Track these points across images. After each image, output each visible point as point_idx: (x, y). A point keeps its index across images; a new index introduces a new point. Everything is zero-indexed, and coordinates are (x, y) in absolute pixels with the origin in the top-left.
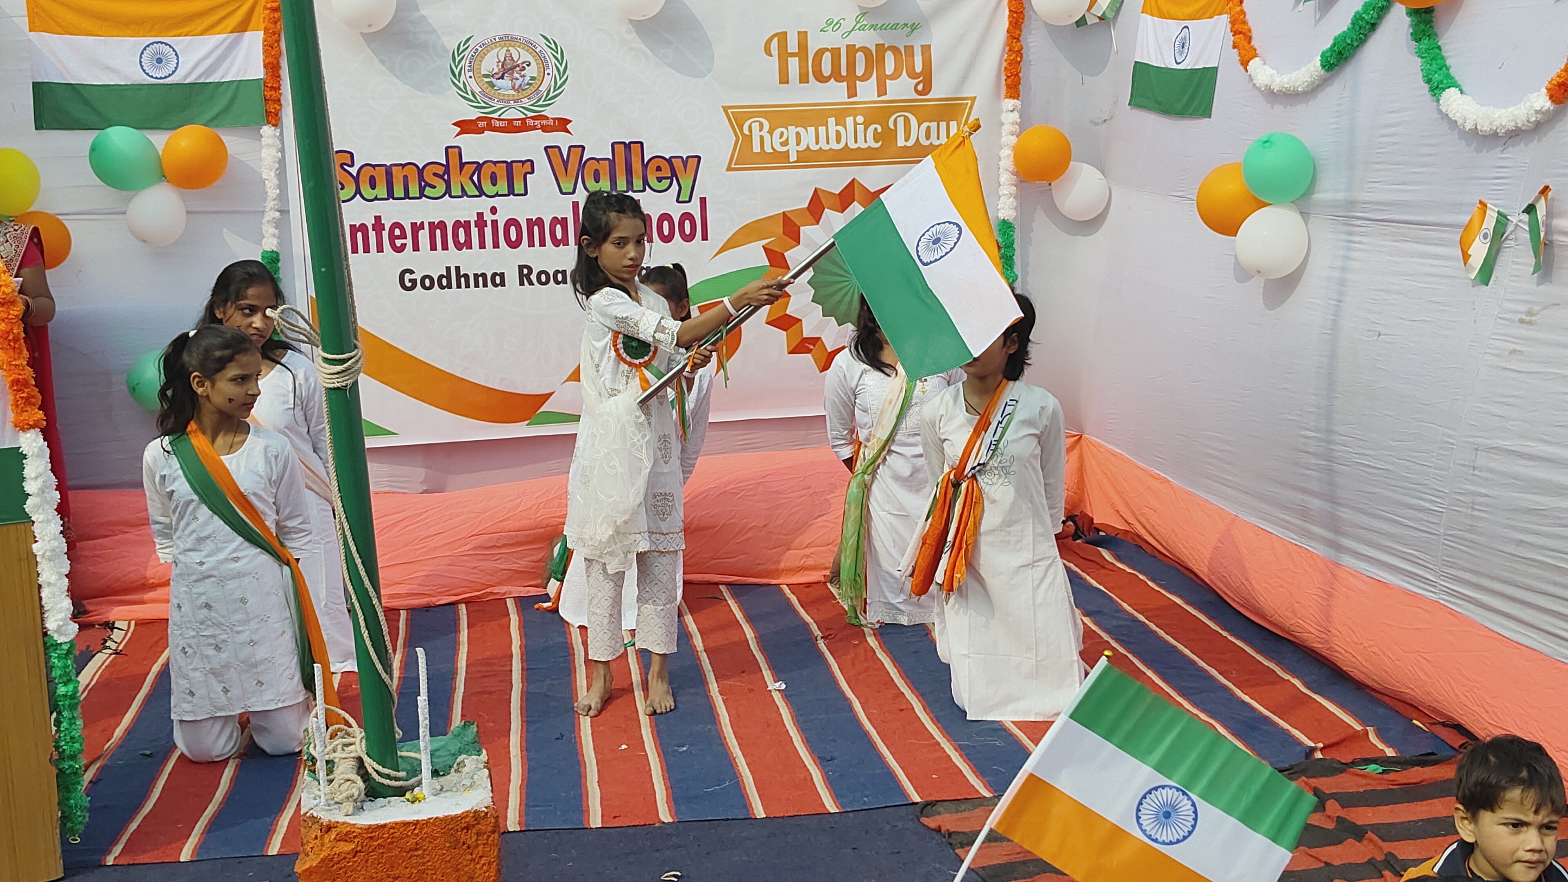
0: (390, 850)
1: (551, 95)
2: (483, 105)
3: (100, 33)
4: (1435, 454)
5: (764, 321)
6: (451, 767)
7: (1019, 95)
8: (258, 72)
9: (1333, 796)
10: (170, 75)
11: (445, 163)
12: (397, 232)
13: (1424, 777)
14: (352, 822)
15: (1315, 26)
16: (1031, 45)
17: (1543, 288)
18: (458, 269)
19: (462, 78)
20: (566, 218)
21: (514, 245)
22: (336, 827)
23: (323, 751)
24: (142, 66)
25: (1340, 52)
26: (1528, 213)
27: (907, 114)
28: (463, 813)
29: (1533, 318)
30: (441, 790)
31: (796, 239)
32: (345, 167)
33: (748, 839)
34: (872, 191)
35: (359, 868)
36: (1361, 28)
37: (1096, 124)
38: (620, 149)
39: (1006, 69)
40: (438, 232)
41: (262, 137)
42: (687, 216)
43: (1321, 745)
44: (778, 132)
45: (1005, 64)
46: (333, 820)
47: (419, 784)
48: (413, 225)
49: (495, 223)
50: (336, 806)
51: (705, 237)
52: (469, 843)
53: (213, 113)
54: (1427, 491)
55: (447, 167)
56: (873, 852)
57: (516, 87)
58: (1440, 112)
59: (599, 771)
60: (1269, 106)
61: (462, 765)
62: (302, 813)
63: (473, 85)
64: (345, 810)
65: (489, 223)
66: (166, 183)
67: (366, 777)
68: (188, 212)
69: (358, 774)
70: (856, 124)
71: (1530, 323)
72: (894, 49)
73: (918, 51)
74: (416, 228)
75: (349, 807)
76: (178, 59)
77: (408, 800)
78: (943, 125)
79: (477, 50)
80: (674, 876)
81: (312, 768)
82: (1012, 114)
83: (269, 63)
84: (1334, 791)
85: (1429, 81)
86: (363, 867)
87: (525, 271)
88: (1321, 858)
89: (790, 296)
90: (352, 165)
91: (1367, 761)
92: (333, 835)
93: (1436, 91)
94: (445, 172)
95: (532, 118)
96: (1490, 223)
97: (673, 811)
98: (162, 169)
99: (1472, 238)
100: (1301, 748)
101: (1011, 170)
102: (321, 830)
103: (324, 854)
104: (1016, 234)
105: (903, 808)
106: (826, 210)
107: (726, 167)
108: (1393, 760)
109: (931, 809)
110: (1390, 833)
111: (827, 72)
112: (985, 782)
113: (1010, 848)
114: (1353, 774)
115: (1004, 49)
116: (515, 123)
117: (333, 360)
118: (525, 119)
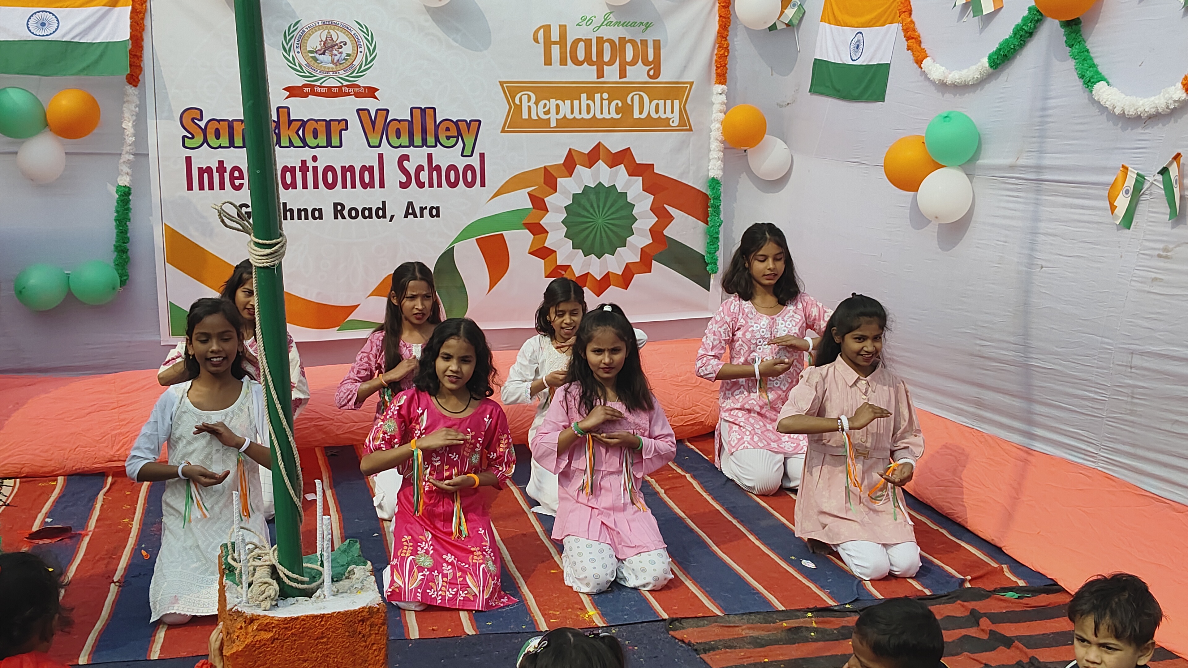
0: (301, 638)
1: (362, 69)
2: (308, 74)
4: (1096, 357)
5: (527, 251)
6: (345, 574)
7: (726, 82)
8: (124, 35)
9: (985, 615)
10: (51, 34)
12: (236, 174)
13: (1050, 601)
14: (270, 616)
15: (980, 33)
16: (735, 43)
17: (1175, 231)
19: (292, 53)
20: (373, 166)
21: (330, 187)
22: (258, 619)
24: (28, 27)
25: (1005, 56)
26: (1162, 174)
27: (641, 93)
28: (360, 609)
29: (1169, 254)
30: (338, 591)
31: (554, 187)
32: (196, 121)
34: (613, 152)
35: (276, 653)
36: (1021, 36)
37: (781, 106)
38: (417, 114)
39: (716, 61)
41: (124, 95)
42: (469, 167)
43: (969, 578)
44: (542, 103)
45: (715, 57)
46: (255, 614)
47: (321, 587)
49: (315, 169)
50: (256, 603)
51: (483, 184)
52: (364, 632)
53: (84, 65)
54: (1091, 385)
57: (335, 61)
58: (1092, 99)
61: (352, 573)
62: (228, 608)
63: (301, 59)
64: (264, 606)
65: (311, 169)
66: (49, 132)
67: (279, 581)
68: (66, 153)
69: (273, 578)
70: (602, 99)
71: (1166, 257)
72: (633, 42)
73: (650, 45)
75: (268, 604)
76: (58, 23)
77: (314, 599)
78: (669, 102)
79: (304, 31)
82: (721, 96)
83: (134, 36)
84: (986, 611)
85: (1082, 77)
86: (279, 652)
87: (339, 208)
88: (981, 660)
89: (547, 232)
90: (201, 120)
91: (1006, 590)
92: (255, 626)
93: (1088, 84)
94: (276, 127)
95: (347, 86)
96: (1130, 182)
97: (473, 628)
98: (47, 121)
99: (1117, 193)
100: (954, 579)
101: (720, 139)
102: (245, 622)
103: (248, 641)
104: (722, 189)
105: (655, 623)
106: (578, 166)
107: (500, 130)
108: (1026, 588)
109: (677, 624)
110: (1032, 642)
111: (581, 58)
112: (717, 604)
113: (742, 654)
114: (997, 599)
115: (715, 46)
116: (333, 90)
117: (263, 244)
118: (341, 87)
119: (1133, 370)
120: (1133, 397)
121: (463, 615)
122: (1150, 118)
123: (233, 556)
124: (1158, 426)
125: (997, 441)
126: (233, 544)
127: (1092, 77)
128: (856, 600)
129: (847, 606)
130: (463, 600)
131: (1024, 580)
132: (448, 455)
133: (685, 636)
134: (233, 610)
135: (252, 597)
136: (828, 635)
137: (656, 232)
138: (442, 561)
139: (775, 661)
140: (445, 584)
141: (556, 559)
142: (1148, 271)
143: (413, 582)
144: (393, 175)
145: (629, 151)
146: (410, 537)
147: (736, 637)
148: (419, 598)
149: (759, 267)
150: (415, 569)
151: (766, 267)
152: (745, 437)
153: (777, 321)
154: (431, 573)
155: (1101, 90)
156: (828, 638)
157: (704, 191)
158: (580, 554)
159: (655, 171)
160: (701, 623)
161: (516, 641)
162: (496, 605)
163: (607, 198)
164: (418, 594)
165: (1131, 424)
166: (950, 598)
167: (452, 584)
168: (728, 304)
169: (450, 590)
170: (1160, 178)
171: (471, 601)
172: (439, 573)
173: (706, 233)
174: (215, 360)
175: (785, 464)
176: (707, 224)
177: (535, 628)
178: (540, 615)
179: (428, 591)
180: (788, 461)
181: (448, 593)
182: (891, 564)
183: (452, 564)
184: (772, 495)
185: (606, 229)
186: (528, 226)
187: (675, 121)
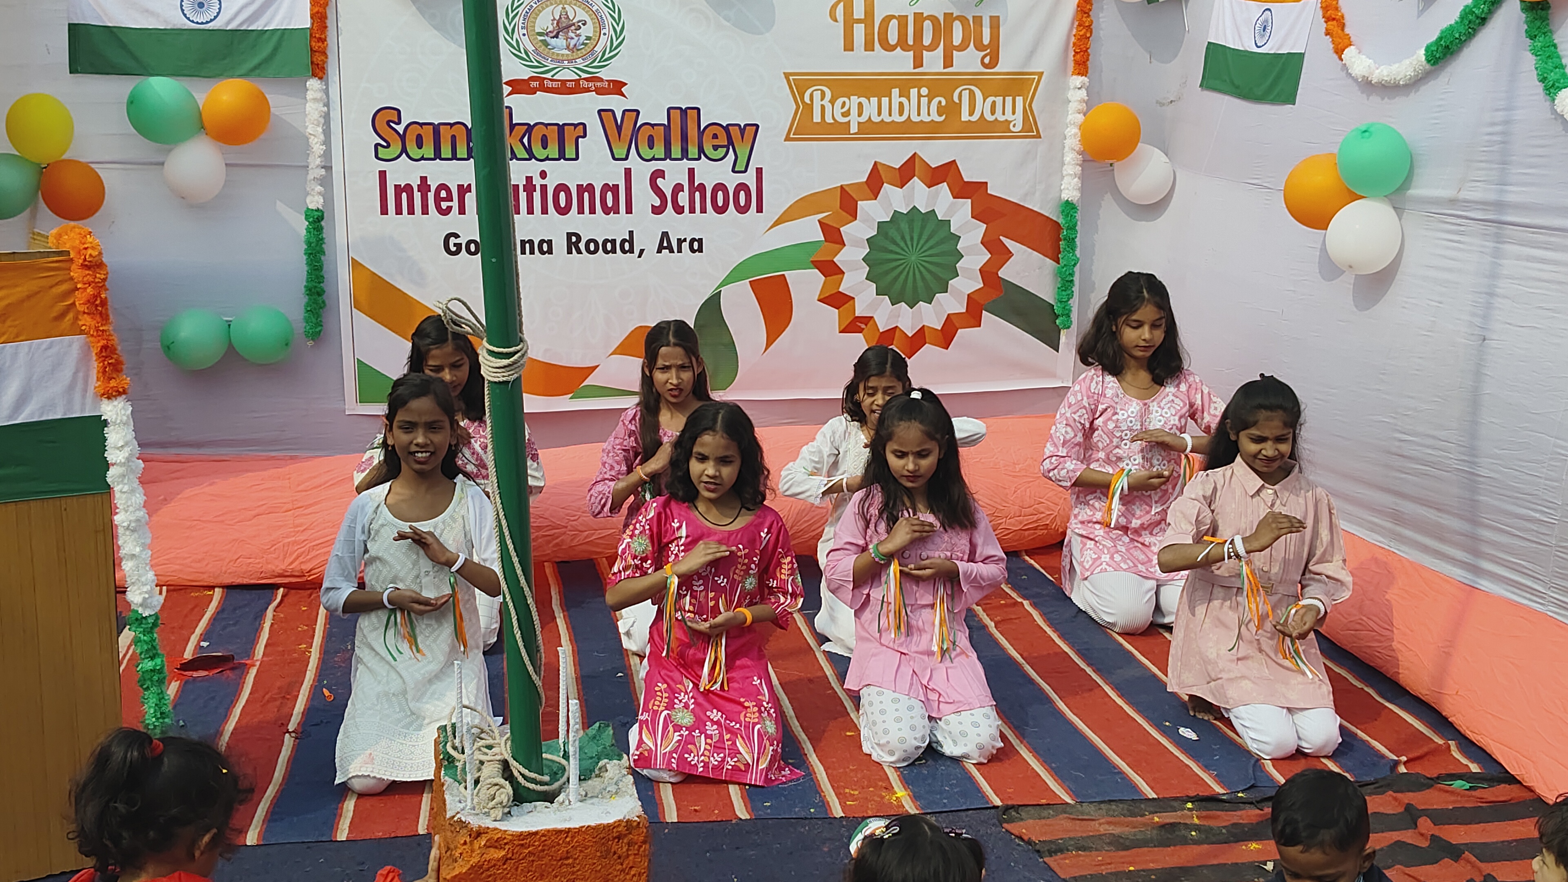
0: (540, 858)
1: (606, 56)
2: (536, 64)
4: (1546, 465)
5: (817, 298)
6: (595, 770)
7: (1087, 72)
8: (304, 21)
9: (1425, 813)
10: (211, 20)
12: (443, 194)
13: (1513, 795)
14: (502, 828)
15: (1419, 16)
16: (1101, 20)
20: (618, 185)
21: (563, 211)
22: (487, 833)
24: (183, 10)
25: (1447, 47)
27: (973, 88)
30: (586, 796)
31: (853, 214)
32: (392, 124)
34: (933, 166)
35: (509, 876)
36: (1470, 22)
37: (1162, 105)
38: (676, 116)
39: (1074, 44)
41: (307, 90)
42: (742, 187)
43: (1404, 759)
44: (840, 101)
45: (1073, 39)
46: (483, 825)
47: (565, 788)
48: (460, 187)
49: (544, 188)
50: (484, 811)
51: (760, 210)
52: (619, 852)
53: (256, 61)
54: (1538, 502)
57: (571, 46)
58: (1554, 112)
60: (1364, 96)
61: (603, 769)
62: (448, 816)
63: (526, 43)
64: (494, 816)
65: (538, 188)
66: (205, 136)
67: (512, 782)
68: (226, 164)
69: (505, 778)
70: (920, 96)
72: (962, 19)
73: (986, 22)
74: (463, 190)
75: (499, 813)
76: (220, 4)
77: (558, 806)
78: (1009, 100)
79: (532, 6)
82: (1080, 91)
83: (318, 12)
84: (1427, 807)
85: (1543, 80)
86: (512, 874)
87: (574, 239)
89: (843, 273)
90: (399, 123)
91: (1452, 777)
92: (483, 841)
93: (1552, 90)
95: (586, 79)
98: (202, 122)
100: (1383, 761)
101: (1077, 149)
102: (470, 835)
103: (474, 861)
104: (1078, 216)
105: (984, 811)
106: (885, 184)
107: (784, 137)
108: (1479, 776)
109: (1013, 813)
110: (1486, 853)
111: (893, 40)
112: (1066, 788)
113: (1100, 858)
114: (1440, 790)
115: (1073, 24)
116: (569, 84)
117: (498, 353)
118: (579, 80)
121: (734, 790)
123: (453, 744)
126: (454, 726)
127: (1557, 81)
128: (1253, 786)
129: (1240, 795)
130: (732, 770)
131: (1478, 763)
132: (713, 578)
133: (1024, 831)
134: (455, 819)
135: (479, 803)
136: (1214, 835)
137: (988, 274)
138: (705, 719)
139: (1143, 871)
140: (708, 747)
141: (852, 715)
143: (667, 744)
144: (644, 198)
145: (954, 166)
146: (665, 686)
147: (1091, 834)
148: (674, 766)
149: (1130, 335)
150: (671, 728)
151: (1140, 337)
152: (1103, 556)
153: (1151, 408)
154: (690, 733)
156: (1214, 839)
157: (1054, 219)
158: (882, 712)
159: (989, 192)
160: (1045, 813)
161: (802, 830)
162: (776, 779)
163: (923, 228)
164: (673, 760)
166: (1378, 788)
167: (718, 747)
168: (1088, 381)
169: (715, 755)
171: (741, 770)
172: (701, 733)
173: (1056, 275)
174: (420, 455)
175: (1157, 593)
176: (1059, 263)
177: (827, 814)
178: (833, 794)
179: (686, 756)
180: (1162, 589)
181: (712, 759)
182: (1299, 738)
183: (718, 723)
184: (1140, 634)
185: (922, 269)
186: (818, 265)
187: (1018, 125)
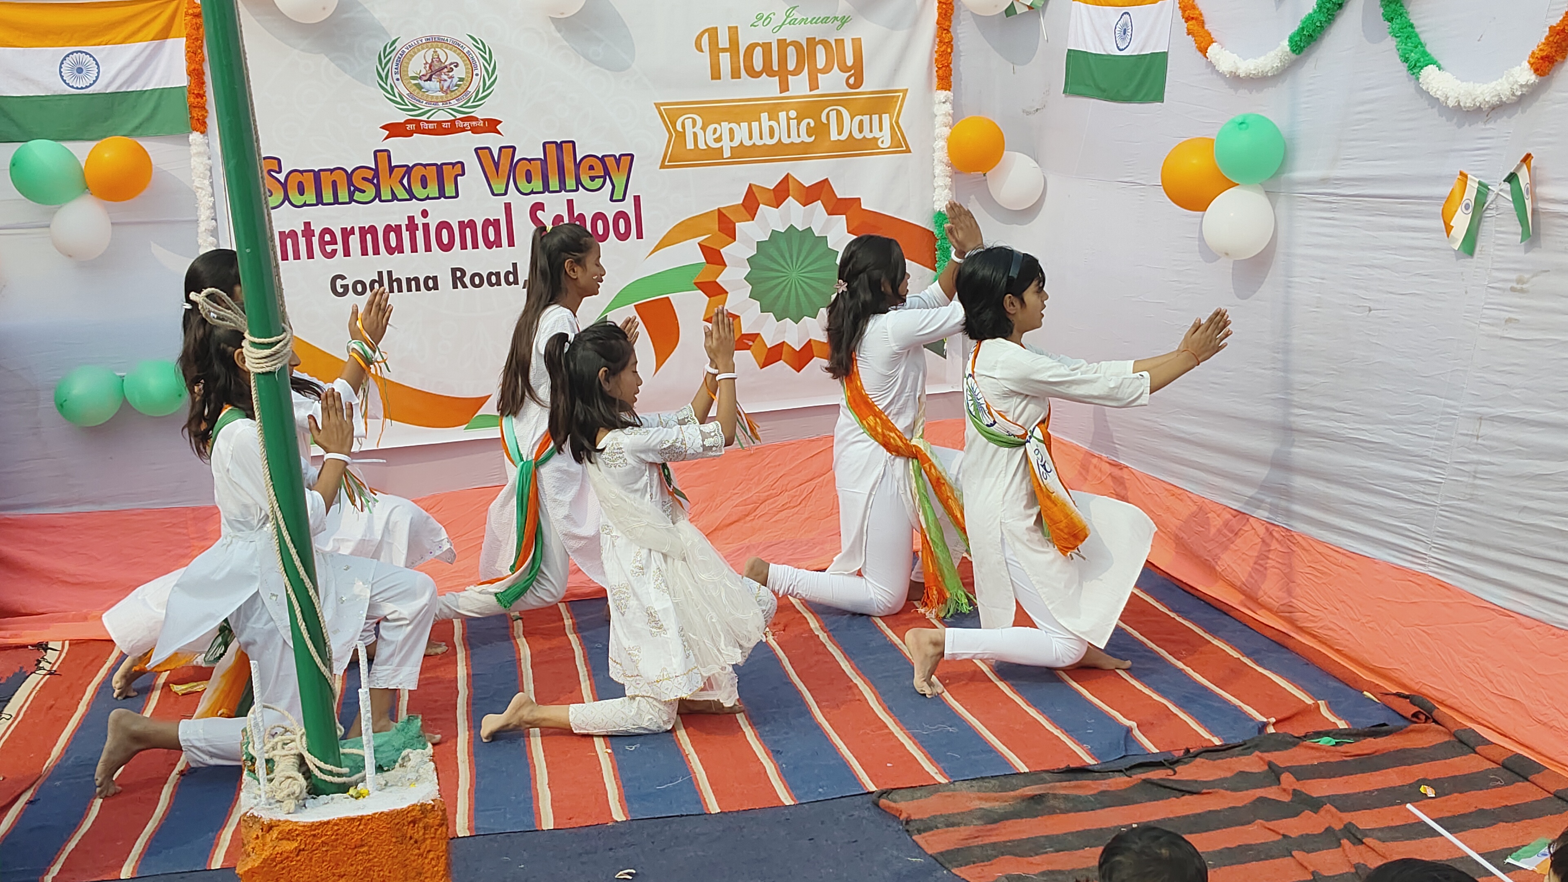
0: (334, 848)
1: (480, 96)
2: (411, 107)
3: (18, 44)
4: (1436, 426)
5: (702, 318)
6: (395, 762)
7: (950, 86)
8: (180, 79)
9: (1287, 769)
10: (91, 85)
11: (374, 167)
12: (327, 238)
13: (1377, 748)
14: (294, 820)
16: (960, 36)
17: (1530, 255)
18: (390, 273)
19: (390, 81)
20: (499, 220)
21: (446, 248)
22: (279, 825)
23: (262, 748)
24: (62, 77)
25: (1310, 36)
26: (1509, 182)
27: (839, 108)
28: (409, 807)
29: (1524, 286)
30: (386, 785)
31: (732, 235)
32: (273, 173)
33: (704, 834)
34: (807, 186)
35: (303, 867)
37: (1028, 113)
38: (552, 150)
39: (936, 60)
40: (369, 237)
41: (190, 145)
42: (621, 215)
43: (1273, 720)
44: (711, 128)
45: (936, 56)
46: (274, 819)
47: (363, 779)
48: (344, 230)
49: (426, 226)
50: (278, 805)
51: (640, 236)
52: (416, 836)
53: (136, 121)
54: (1426, 462)
55: (376, 171)
56: (830, 842)
57: (445, 88)
58: (1420, 90)
59: (548, 773)
61: (406, 759)
63: (401, 88)
64: (287, 808)
65: (420, 227)
66: (89, 196)
67: (307, 775)
68: (112, 224)
69: (299, 771)
70: (788, 119)
71: (1522, 291)
72: (825, 43)
73: (848, 45)
74: (347, 233)
75: (291, 804)
76: (98, 68)
77: (352, 796)
78: (876, 117)
79: (404, 52)
80: (628, 874)
81: (252, 768)
82: (945, 105)
83: (194, 70)
84: (1289, 765)
85: (1406, 60)
86: (307, 866)
87: (459, 274)
88: (1278, 830)
89: (727, 293)
90: (280, 172)
91: (1319, 734)
92: (275, 834)
93: (1414, 70)
94: (374, 177)
95: (461, 119)
96: (1471, 194)
97: (626, 809)
98: (85, 182)
99: (1454, 209)
100: (1254, 723)
101: (945, 161)
102: (262, 829)
103: (266, 854)
105: (858, 798)
106: (761, 205)
107: (659, 165)
108: (1347, 732)
110: (1344, 803)
111: (758, 67)
112: (940, 768)
113: (968, 833)
114: (1307, 747)
115: (934, 41)
116: (444, 125)
117: (260, 344)
118: (454, 121)
119: (1480, 441)
120: (1475, 477)
122: (1493, 109)
124: (1501, 515)
125: (1311, 542)
127: (1418, 61)
128: (1123, 756)
129: (1110, 764)
131: (1345, 720)
134: (248, 814)
136: (1081, 803)
139: (1009, 841)
142: (1500, 310)
144: (524, 229)
145: (827, 184)
147: (961, 810)
155: (1429, 74)
156: (1081, 807)
157: (928, 228)
159: (863, 207)
160: (919, 794)
163: (801, 245)
165: (1469, 513)
166: (1246, 749)
170: (1507, 186)
185: (803, 285)
186: (700, 286)
187: (885, 140)
